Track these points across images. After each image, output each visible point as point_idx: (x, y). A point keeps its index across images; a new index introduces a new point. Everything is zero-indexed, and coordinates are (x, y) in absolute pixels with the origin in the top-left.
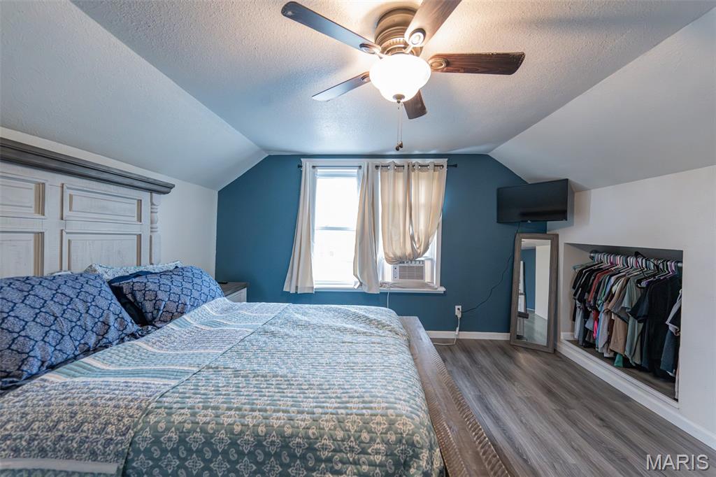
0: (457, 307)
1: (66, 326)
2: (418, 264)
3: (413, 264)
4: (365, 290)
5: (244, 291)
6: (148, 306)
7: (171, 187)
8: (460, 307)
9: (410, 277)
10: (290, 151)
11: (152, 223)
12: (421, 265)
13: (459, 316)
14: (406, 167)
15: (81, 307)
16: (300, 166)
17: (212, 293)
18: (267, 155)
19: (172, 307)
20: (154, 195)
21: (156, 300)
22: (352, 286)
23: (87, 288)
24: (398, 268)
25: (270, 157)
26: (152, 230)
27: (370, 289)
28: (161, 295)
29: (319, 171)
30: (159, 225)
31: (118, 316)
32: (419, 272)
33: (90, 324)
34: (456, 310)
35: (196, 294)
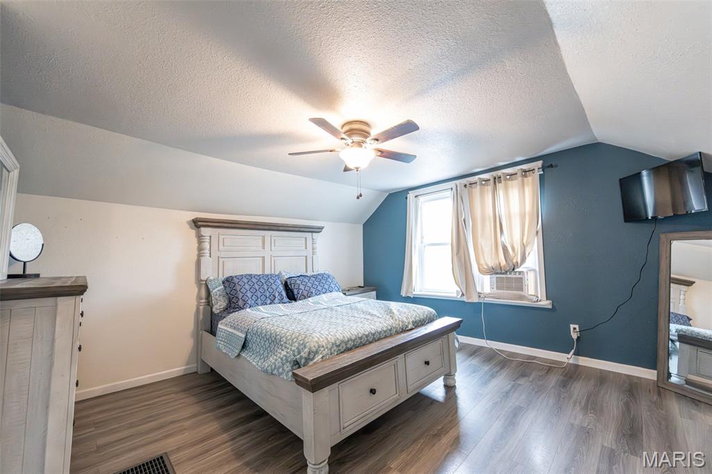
0: (572, 326)
1: (259, 294)
2: (517, 276)
3: (512, 276)
4: (464, 299)
5: (374, 293)
6: (295, 292)
7: (322, 228)
8: (577, 326)
9: (509, 288)
10: (396, 189)
11: (313, 249)
12: (520, 276)
13: (574, 336)
14: (492, 181)
15: (266, 287)
16: (406, 198)
17: (330, 289)
18: (388, 194)
19: (305, 293)
20: (314, 234)
21: (299, 289)
22: (455, 295)
23: (270, 280)
24: (495, 280)
25: (390, 194)
26: (313, 253)
27: (468, 298)
28: (302, 287)
29: (421, 199)
30: (318, 250)
31: (280, 294)
32: (519, 284)
33: (268, 295)
34: (572, 329)
35: (320, 288)
